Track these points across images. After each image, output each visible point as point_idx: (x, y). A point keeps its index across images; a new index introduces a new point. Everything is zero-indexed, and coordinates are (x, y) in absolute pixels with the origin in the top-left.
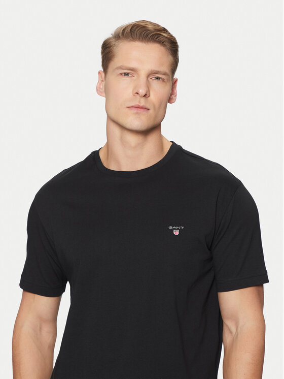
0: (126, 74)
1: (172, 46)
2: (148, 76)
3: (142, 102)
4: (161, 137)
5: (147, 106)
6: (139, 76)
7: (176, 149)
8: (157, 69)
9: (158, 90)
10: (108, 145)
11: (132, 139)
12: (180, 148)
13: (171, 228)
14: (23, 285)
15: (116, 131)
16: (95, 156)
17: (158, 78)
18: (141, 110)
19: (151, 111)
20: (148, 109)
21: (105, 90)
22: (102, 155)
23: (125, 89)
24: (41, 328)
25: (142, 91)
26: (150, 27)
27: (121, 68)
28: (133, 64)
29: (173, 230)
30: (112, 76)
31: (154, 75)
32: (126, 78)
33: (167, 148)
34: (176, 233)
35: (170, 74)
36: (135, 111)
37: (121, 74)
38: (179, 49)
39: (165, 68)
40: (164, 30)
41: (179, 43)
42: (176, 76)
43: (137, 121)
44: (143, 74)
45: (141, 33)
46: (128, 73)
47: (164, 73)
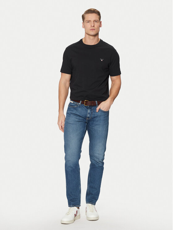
0: (88, 22)
1: (98, 13)
2: (94, 21)
3: (93, 28)
4: (98, 38)
7: (101, 41)
8: (95, 19)
9: (97, 24)
10: (85, 38)
11: (92, 37)
13: (100, 59)
14: (61, 71)
15: (87, 36)
16: (81, 40)
18: (93, 30)
19: (96, 30)
21: (84, 27)
22: (83, 41)
23: (89, 25)
24: (66, 83)
25: (93, 25)
26: (92, 9)
28: (89, 19)
30: (85, 23)
31: (95, 21)
32: (89, 23)
33: (99, 40)
34: (102, 60)
35: (99, 20)
36: (92, 30)
38: (101, 14)
39: (98, 19)
41: (100, 12)
42: (101, 21)
43: (93, 33)
44: (92, 21)
45: (90, 11)
46: (89, 21)
47: (98, 20)
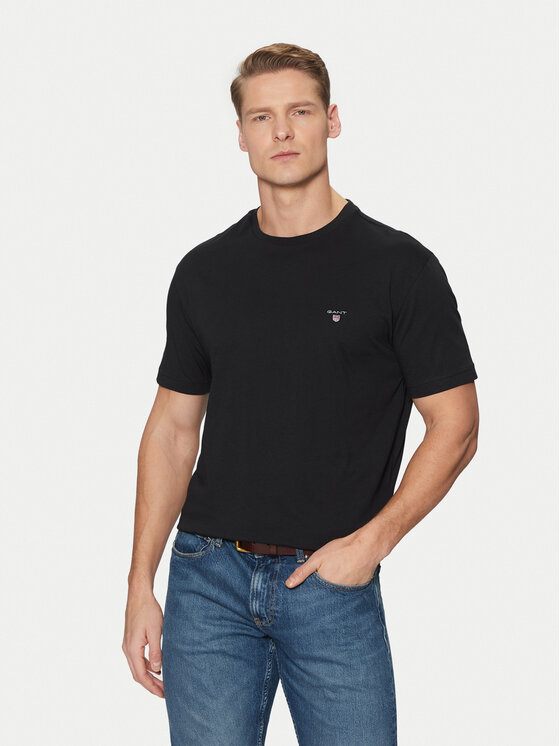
0: (262, 118)
2: (288, 112)
3: (286, 147)
5: (295, 150)
6: (275, 115)
8: (296, 101)
9: (305, 129)
10: (262, 206)
11: (287, 196)
12: (357, 210)
13: (330, 312)
17: (302, 112)
18: (286, 159)
19: (303, 156)
20: (298, 154)
21: (246, 144)
23: (265, 136)
25: (282, 134)
26: (276, 50)
27: (251, 112)
29: (331, 315)
31: (294, 109)
32: (264, 124)
34: (336, 319)
36: (281, 159)
37: (255, 119)
39: (309, 98)
40: (294, 49)
43: (287, 172)
44: (280, 112)
45: (265, 61)
46: (264, 115)
47: (308, 104)
